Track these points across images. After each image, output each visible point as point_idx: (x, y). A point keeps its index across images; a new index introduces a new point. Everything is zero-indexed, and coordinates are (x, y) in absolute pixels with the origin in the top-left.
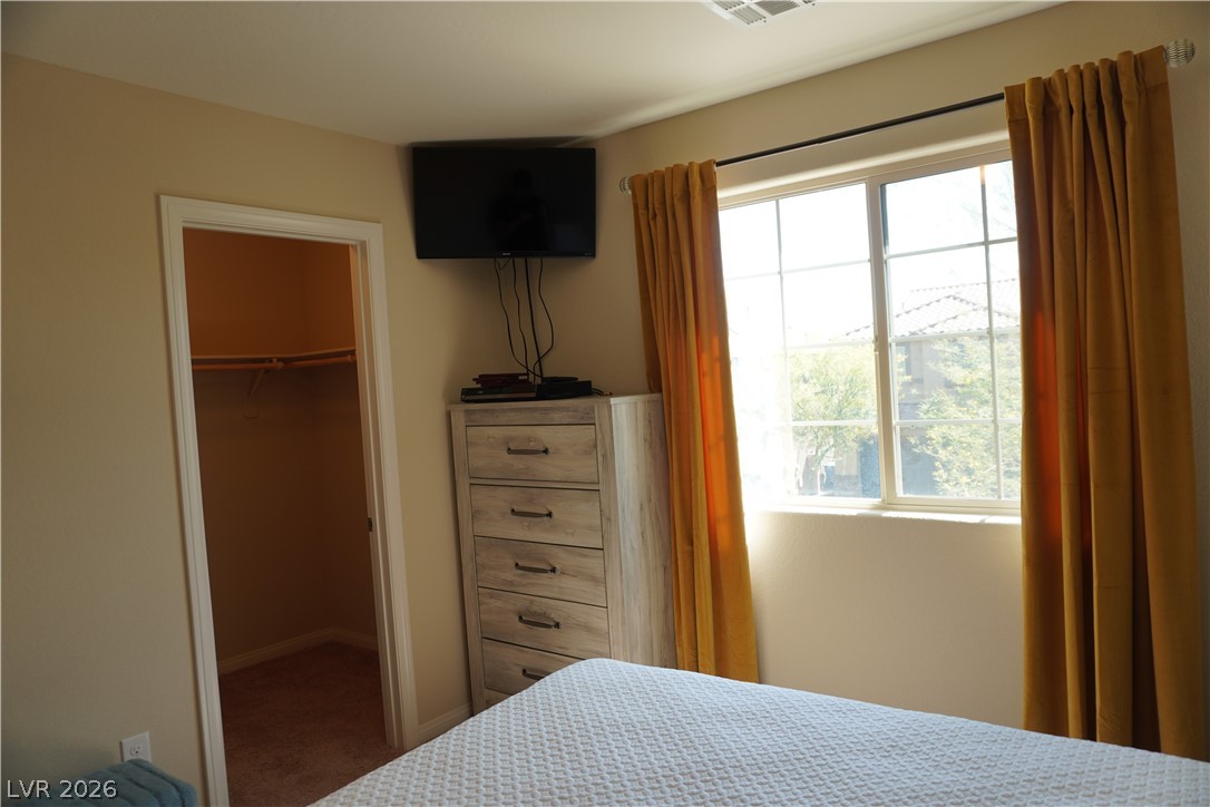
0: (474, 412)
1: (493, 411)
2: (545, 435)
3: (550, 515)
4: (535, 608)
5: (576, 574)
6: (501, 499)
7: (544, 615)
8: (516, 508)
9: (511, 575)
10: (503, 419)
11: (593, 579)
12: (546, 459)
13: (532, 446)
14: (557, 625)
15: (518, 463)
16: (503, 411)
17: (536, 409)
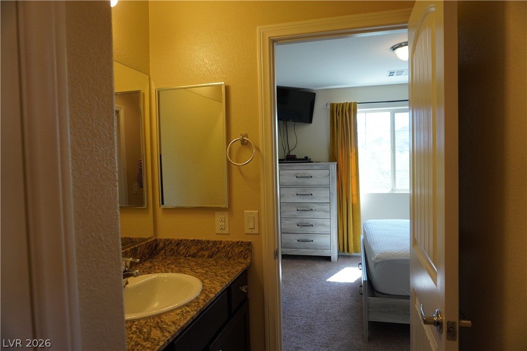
0: (283, 166)
1: (292, 166)
2: (311, 173)
3: (312, 195)
4: (303, 222)
5: (320, 210)
6: (294, 191)
7: (307, 223)
8: (298, 193)
9: (295, 213)
10: (295, 168)
11: (326, 211)
12: (311, 179)
13: (306, 175)
14: (312, 226)
15: (300, 181)
16: (295, 165)
17: (308, 165)
